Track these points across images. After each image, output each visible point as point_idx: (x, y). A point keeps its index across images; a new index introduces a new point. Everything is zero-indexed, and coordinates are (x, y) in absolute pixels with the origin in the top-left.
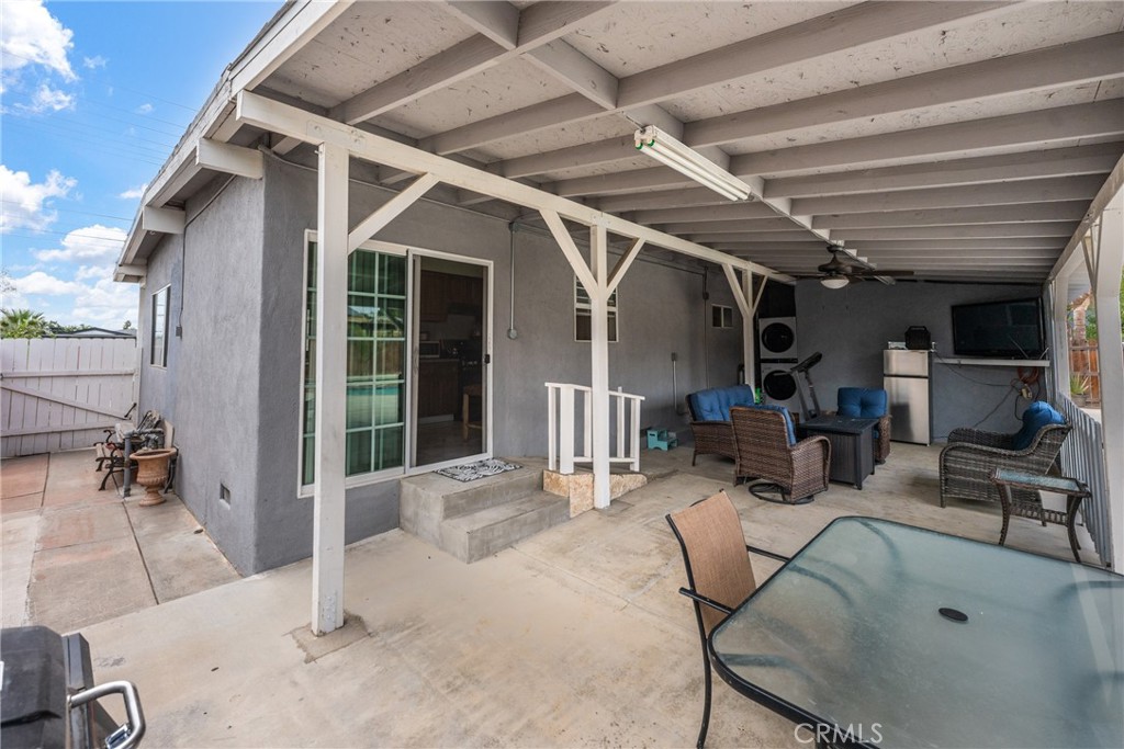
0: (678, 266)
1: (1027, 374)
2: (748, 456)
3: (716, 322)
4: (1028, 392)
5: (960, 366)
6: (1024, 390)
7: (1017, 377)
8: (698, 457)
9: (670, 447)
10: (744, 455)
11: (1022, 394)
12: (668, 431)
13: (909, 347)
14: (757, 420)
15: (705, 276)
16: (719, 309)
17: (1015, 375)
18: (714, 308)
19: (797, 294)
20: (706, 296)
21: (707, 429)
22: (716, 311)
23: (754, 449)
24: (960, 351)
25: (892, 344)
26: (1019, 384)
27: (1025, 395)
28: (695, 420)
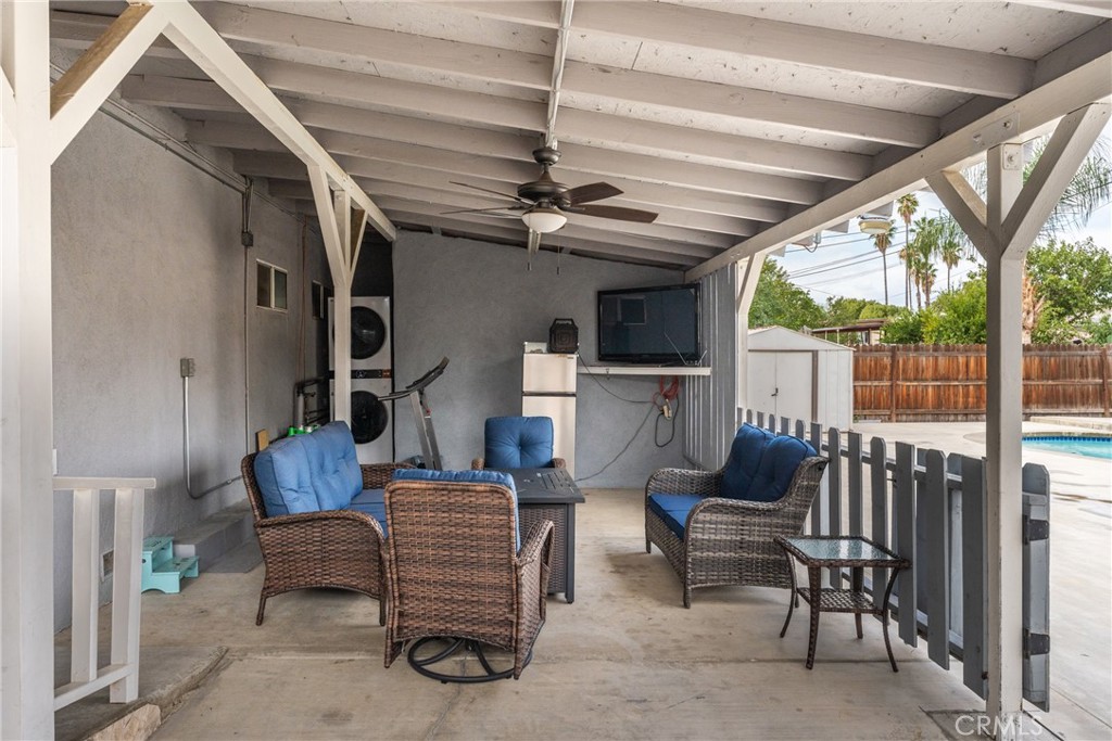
0: (197, 161)
1: (667, 387)
2: (420, 591)
3: (263, 299)
4: (669, 409)
5: (608, 377)
6: (665, 408)
7: (658, 390)
8: (270, 602)
9: (184, 582)
10: (409, 589)
11: (663, 413)
12: (175, 542)
13: (551, 351)
14: (450, 508)
15: (246, 197)
16: (269, 269)
17: (656, 387)
18: (260, 267)
19: (396, 256)
20: (248, 240)
21: (295, 532)
22: (263, 272)
23: (435, 574)
24: (605, 357)
25: (529, 346)
26: (660, 399)
27: (666, 414)
28: (264, 515)
